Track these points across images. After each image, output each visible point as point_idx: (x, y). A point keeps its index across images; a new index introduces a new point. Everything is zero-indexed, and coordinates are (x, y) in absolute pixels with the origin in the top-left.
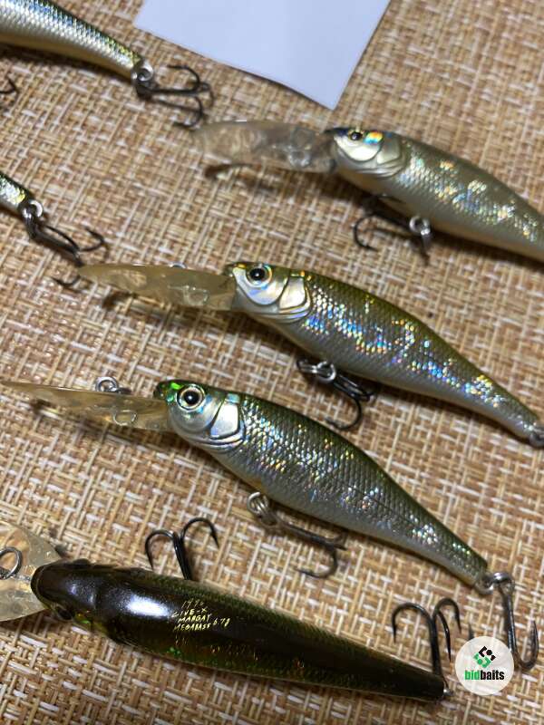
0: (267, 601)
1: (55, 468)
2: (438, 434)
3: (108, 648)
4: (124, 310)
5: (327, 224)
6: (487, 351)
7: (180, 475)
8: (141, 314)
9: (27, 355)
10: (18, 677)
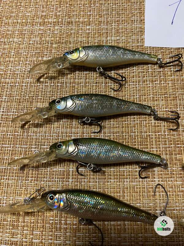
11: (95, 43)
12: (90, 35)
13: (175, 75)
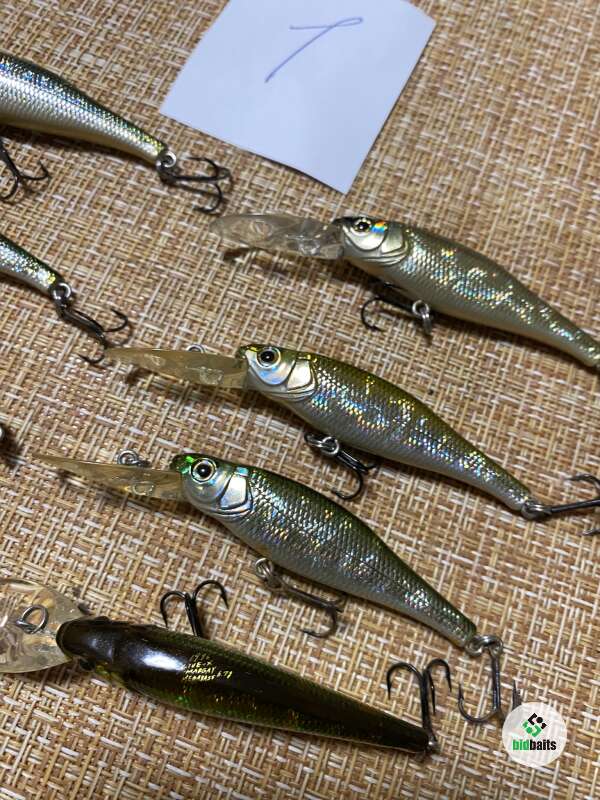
0: (272, 658)
1: (79, 533)
2: (434, 504)
3: (125, 699)
4: (146, 386)
5: (337, 305)
6: (484, 427)
7: (194, 540)
8: (161, 390)
9: (55, 427)
10: (42, 724)
11: (29, 50)
12: (29, 26)
13: (194, 220)
